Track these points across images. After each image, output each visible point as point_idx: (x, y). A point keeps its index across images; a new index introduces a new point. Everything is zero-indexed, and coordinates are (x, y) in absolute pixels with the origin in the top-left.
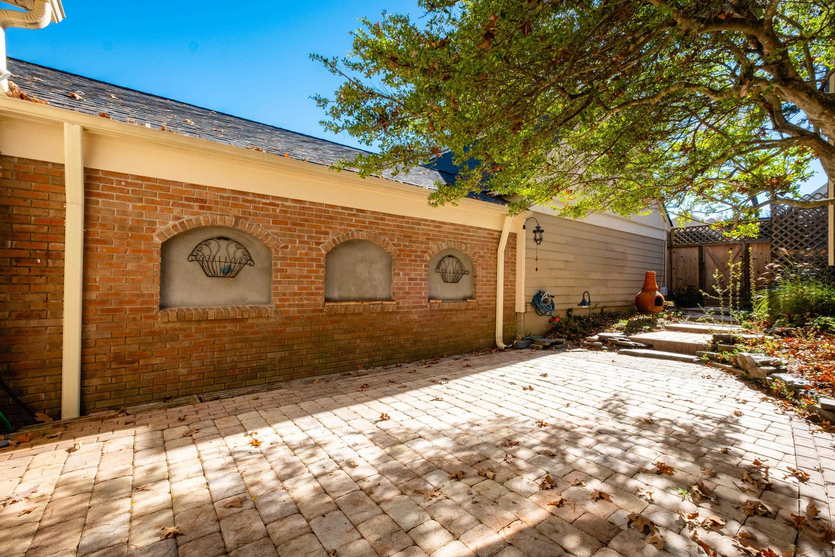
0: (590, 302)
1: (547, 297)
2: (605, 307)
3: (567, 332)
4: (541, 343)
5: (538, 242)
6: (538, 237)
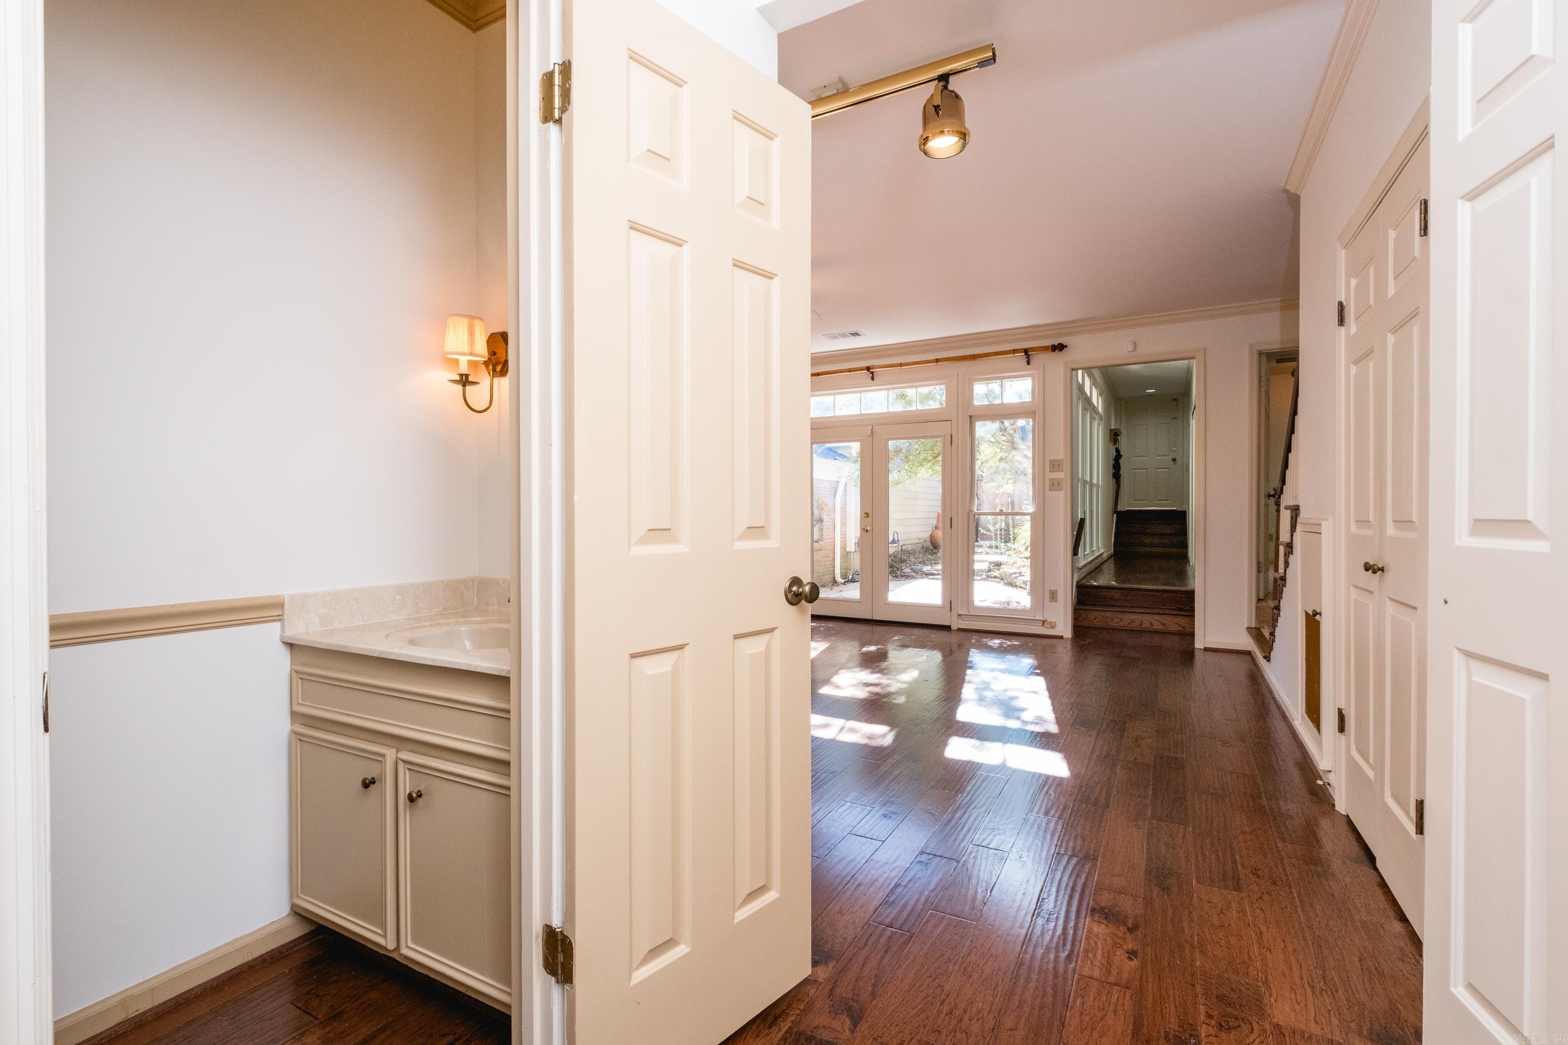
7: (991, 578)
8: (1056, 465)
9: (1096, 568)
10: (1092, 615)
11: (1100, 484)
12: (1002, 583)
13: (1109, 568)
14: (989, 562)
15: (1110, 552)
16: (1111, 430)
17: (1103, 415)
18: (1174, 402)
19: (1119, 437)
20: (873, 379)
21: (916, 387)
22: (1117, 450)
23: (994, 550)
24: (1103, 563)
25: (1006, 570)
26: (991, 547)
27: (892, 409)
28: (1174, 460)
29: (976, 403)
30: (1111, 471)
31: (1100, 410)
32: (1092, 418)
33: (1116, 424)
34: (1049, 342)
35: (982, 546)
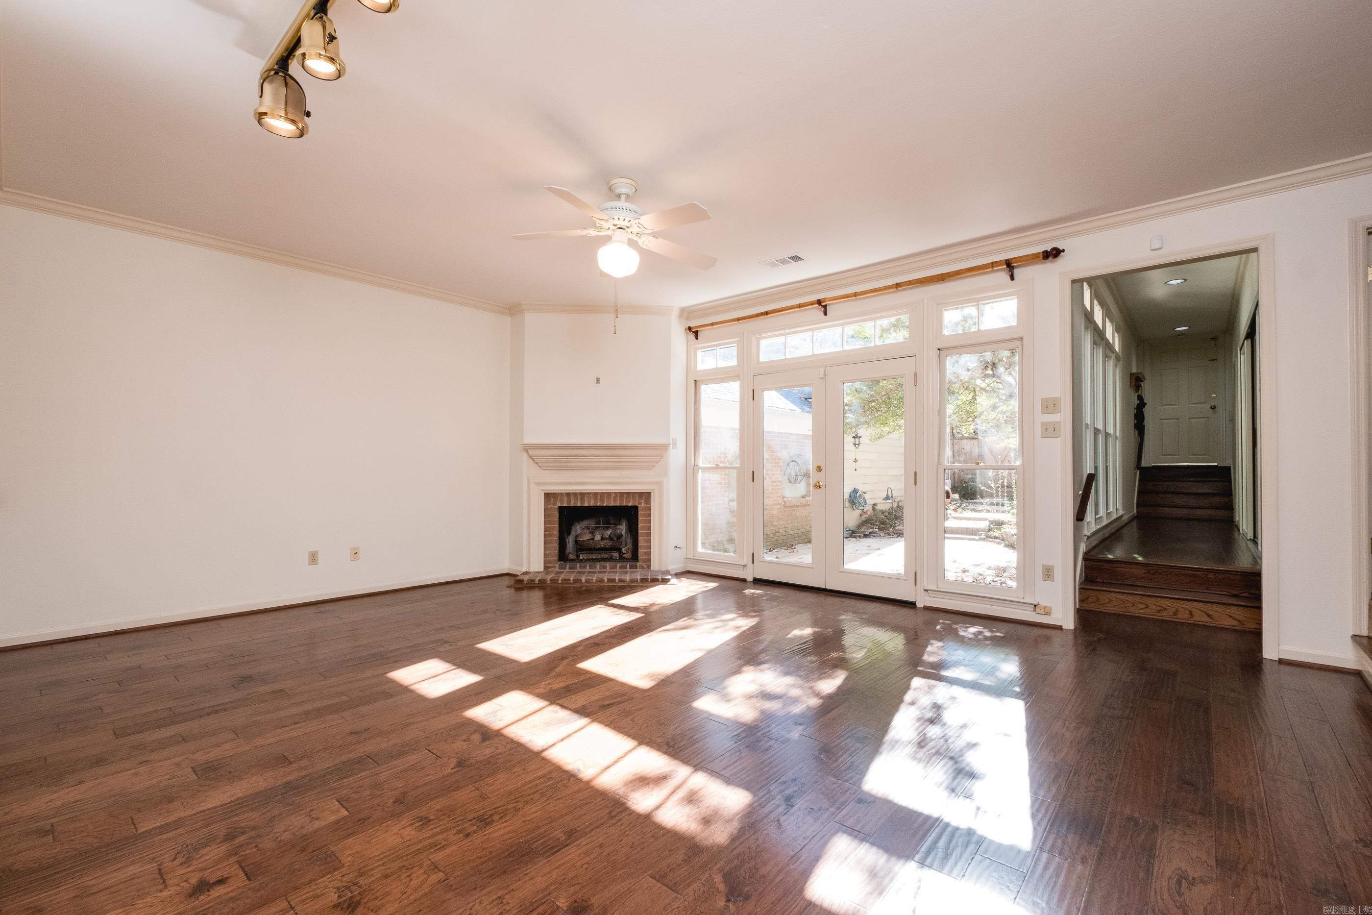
0: (892, 497)
1: (861, 493)
2: (901, 501)
3: (877, 523)
4: (861, 533)
5: (857, 446)
6: (857, 443)
7: (992, 538)
8: (1050, 406)
9: (1113, 534)
10: (1104, 597)
11: (1118, 435)
12: (1003, 544)
13: (1132, 534)
14: (989, 521)
15: (1131, 514)
16: (1131, 374)
17: (1120, 355)
18: (1213, 342)
19: (1142, 383)
20: (825, 313)
21: (874, 319)
22: (1140, 398)
23: (996, 508)
24: (1123, 527)
25: (1007, 530)
26: (992, 504)
27: (847, 348)
28: (1213, 408)
29: (946, 332)
30: (1132, 421)
31: (1117, 348)
32: (1106, 356)
33: (1138, 367)
34: (1040, 249)
35: (982, 504)
